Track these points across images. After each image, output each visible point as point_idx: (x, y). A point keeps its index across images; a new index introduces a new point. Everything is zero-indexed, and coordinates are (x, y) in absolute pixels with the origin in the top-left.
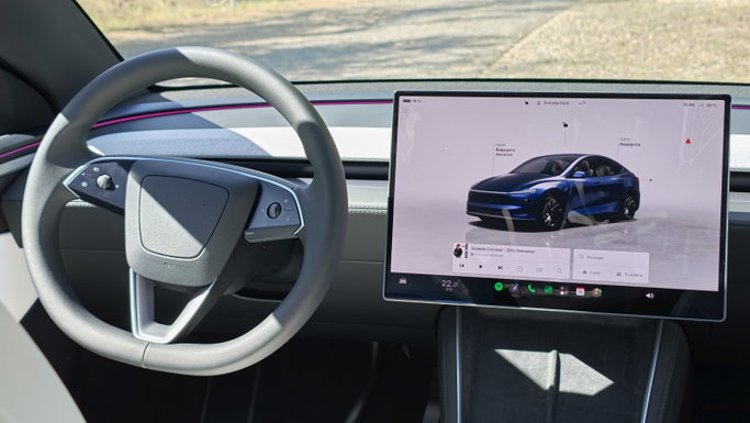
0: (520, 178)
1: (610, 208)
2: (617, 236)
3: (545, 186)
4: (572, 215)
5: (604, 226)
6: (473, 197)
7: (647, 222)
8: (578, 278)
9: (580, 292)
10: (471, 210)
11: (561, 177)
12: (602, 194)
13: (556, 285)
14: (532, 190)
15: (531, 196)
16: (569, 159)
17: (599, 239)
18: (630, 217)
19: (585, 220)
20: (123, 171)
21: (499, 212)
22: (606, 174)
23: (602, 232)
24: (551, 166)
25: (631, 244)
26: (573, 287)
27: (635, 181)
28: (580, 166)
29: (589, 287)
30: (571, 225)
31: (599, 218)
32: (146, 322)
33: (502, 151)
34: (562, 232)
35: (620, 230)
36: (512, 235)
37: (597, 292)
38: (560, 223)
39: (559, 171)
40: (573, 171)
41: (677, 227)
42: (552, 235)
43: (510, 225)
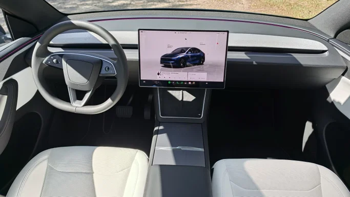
0: (174, 54)
1: (197, 62)
2: (199, 69)
3: (181, 56)
4: (188, 64)
5: (196, 66)
6: (162, 59)
7: (206, 65)
8: (189, 80)
9: (190, 83)
10: (161, 63)
11: (185, 54)
12: (195, 58)
13: (184, 82)
14: (177, 57)
15: (177, 59)
16: (187, 48)
17: (194, 70)
18: (202, 64)
19: (191, 65)
20: (61, 58)
21: (169, 63)
22: (197, 52)
23: (195, 68)
24: (182, 50)
25: (202, 71)
26: (188, 82)
27: (204, 54)
28: (190, 51)
29: (192, 82)
30: (187, 66)
31: (195, 64)
32: (74, 100)
33: (169, 47)
34: (185, 68)
35: (200, 67)
36: (172, 69)
37: (194, 83)
38: (185, 66)
39: (184, 52)
40: (188, 52)
41: (214, 66)
42: (183, 69)
43: (172, 66)
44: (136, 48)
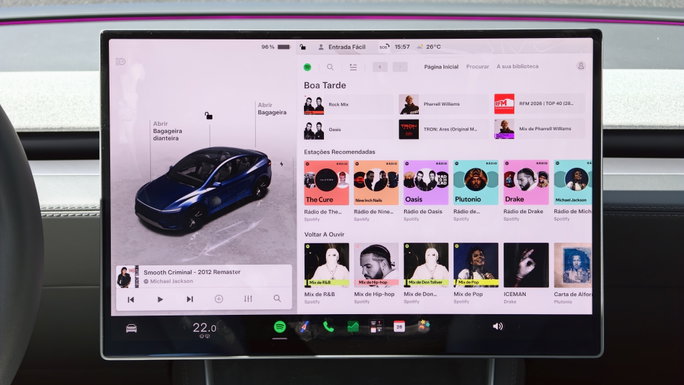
8: (397, 308)
26: (389, 320)
29: (411, 320)
44: (91, 154)
